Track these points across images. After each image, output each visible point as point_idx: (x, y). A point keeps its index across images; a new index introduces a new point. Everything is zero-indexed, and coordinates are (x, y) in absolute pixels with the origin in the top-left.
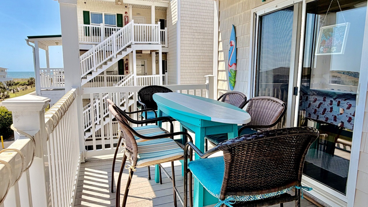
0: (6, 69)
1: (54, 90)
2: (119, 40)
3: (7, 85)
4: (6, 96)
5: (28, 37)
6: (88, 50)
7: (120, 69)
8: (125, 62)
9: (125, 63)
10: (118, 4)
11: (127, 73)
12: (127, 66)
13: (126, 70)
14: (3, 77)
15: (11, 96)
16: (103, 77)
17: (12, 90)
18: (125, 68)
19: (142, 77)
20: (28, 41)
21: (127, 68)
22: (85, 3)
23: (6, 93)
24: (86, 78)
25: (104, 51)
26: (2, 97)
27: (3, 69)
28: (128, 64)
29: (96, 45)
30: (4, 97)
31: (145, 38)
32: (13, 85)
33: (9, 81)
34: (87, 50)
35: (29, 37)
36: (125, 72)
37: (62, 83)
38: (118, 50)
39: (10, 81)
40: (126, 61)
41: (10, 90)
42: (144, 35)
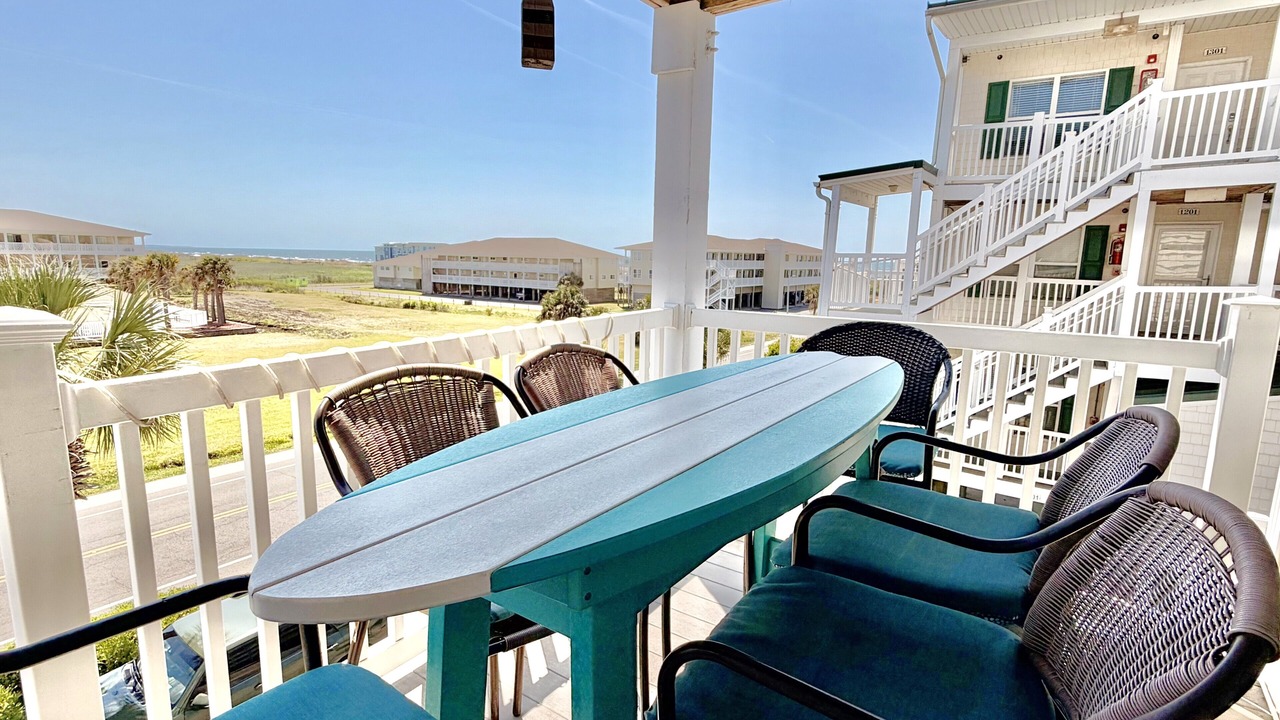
2: (1096, 162)
5: (820, 177)
6: (969, 201)
7: (1089, 259)
8: (1113, 236)
9: (1115, 238)
10: (1115, 34)
11: (1117, 273)
12: (1118, 250)
13: (1113, 263)
16: (1016, 283)
18: (1108, 255)
19: (1199, 290)
20: (819, 186)
21: (1117, 258)
22: (1000, 57)
25: (1032, 199)
28: (1123, 243)
29: (997, 183)
31: (1228, 141)
34: (964, 203)
35: (823, 178)
36: (1107, 269)
38: (1074, 194)
40: (1120, 231)
42: (1230, 130)
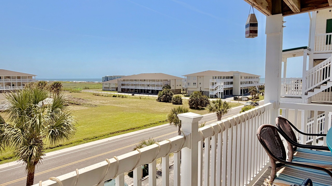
0: (260, 76)
1: (286, 97)
3: (259, 89)
4: (256, 98)
14: (257, 82)
15: (260, 98)
17: (261, 93)
23: (257, 95)
24: (319, 88)
26: (254, 98)
27: (257, 76)
30: (255, 98)
32: (263, 89)
33: (260, 86)
37: (296, 91)
39: (262, 86)
41: (260, 93)
